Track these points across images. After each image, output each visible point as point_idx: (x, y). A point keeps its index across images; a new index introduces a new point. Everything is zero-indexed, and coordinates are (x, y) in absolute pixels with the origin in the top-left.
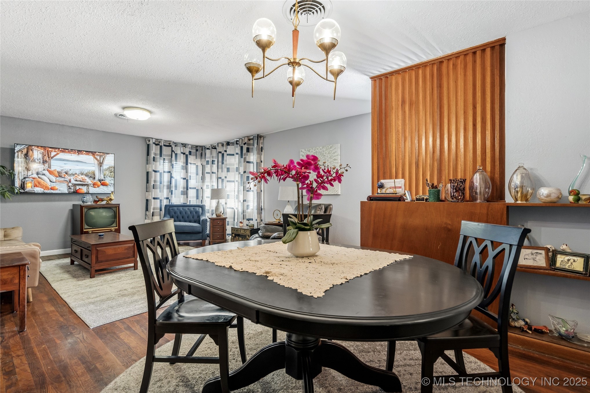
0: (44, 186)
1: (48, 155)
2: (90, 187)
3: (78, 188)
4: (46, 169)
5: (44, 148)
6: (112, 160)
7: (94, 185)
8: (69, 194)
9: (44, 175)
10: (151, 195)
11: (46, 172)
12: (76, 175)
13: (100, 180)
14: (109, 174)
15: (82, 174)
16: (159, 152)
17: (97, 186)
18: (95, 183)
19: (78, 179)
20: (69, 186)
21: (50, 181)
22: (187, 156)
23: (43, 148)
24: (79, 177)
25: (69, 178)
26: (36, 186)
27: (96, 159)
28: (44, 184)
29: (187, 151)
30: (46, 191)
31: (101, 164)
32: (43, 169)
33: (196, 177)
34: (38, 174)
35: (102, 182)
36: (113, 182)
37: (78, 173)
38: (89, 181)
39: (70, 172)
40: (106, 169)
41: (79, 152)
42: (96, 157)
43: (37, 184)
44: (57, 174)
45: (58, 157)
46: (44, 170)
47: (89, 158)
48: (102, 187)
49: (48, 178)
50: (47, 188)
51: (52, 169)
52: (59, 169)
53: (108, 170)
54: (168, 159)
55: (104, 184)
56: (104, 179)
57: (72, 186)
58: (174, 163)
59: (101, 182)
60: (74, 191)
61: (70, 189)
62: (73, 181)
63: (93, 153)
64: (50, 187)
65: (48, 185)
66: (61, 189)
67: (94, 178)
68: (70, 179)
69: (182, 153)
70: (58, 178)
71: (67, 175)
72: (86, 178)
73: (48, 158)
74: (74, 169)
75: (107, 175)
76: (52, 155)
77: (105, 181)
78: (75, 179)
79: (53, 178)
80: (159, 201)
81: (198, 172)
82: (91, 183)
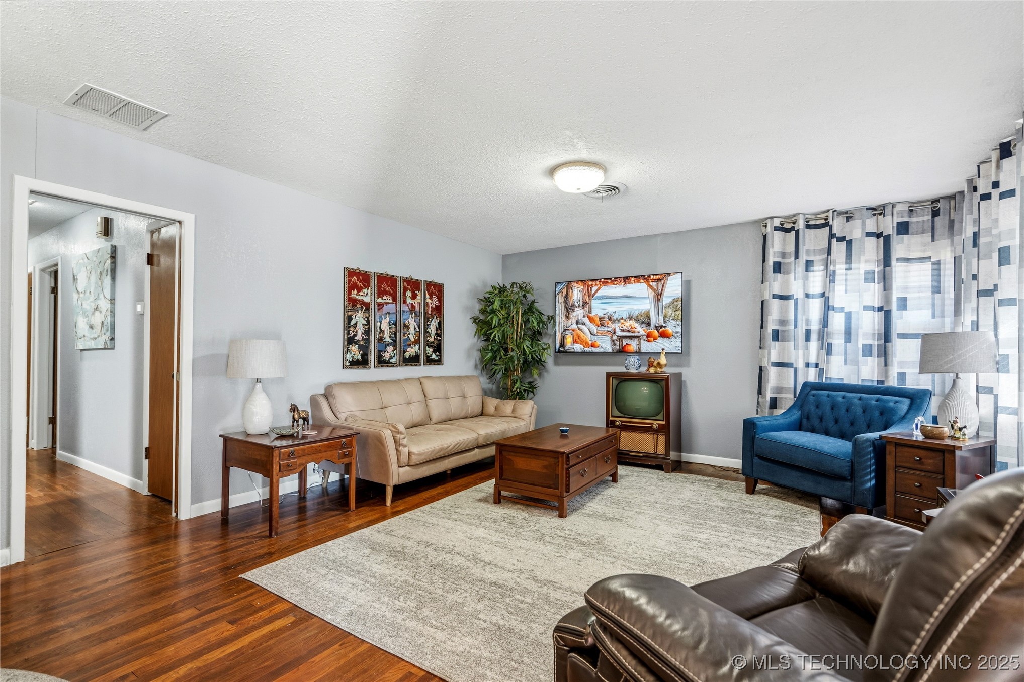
0: (584, 341)
1: (589, 293)
2: (642, 341)
3: (625, 342)
4: (586, 315)
5: (583, 282)
6: (679, 286)
7: (648, 336)
8: (614, 353)
9: (584, 324)
10: (766, 356)
11: (586, 320)
12: (622, 321)
13: (657, 328)
14: (673, 315)
15: (631, 318)
16: (792, 248)
17: (652, 339)
18: (650, 332)
19: (625, 328)
20: (613, 341)
21: (591, 333)
22: (887, 239)
23: (583, 284)
24: (627, 324)
25: (613, 326)
26: (575, 342)
27: (651, 287)
28: (584, 339)
29: (888, 225)
30: (587, 350)
31: (659, 296)
32: (582, 315)
33: (933, 299)
34: (577, 323)
35: (661, 330)
36: (679, 329)
37: (624, 317)
38: (640, 330)
39: (615, 317)
40: (668, 305)
41: (626, 280)
42: (651, 284)
43: (577, 339)
44: (598, 322)
45: (599, 294)
46: (584, 316)
47: (640, 289)
48: (660, 340)
49: (590, 331)
50: (586, 344)
51: (593, 314)
52: (601, 315)
53: (671, 306)
54: (820, 261)
55: (664, 335)
56: (664, 325)
57: (617, 340)
58: (840, 268)
59: (658, 332)
60: (619, 349)
61: (614, 344)
62: (619, 333)
63: (646, 279)
64: (590, 343)
65: (588, 340)
66: (603, 345)
67: (649, 324)
68: (615, 329)
69: (868, 234)
70: (599, 328)
71: (610, 323)
72: (636, 325)
73: (589, 297)
74: (619, 311)
75: (668, 316)
76: (593, 292)
77: (666, 328)
78: (621, 328)
79: (594, 328)
80: (792, 370)
81: (939, 282)
82: (644, 333)
